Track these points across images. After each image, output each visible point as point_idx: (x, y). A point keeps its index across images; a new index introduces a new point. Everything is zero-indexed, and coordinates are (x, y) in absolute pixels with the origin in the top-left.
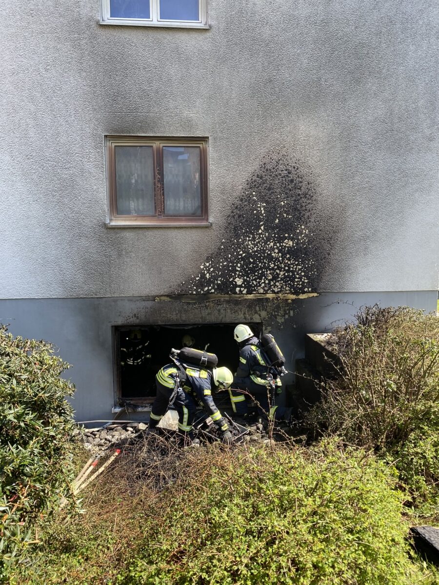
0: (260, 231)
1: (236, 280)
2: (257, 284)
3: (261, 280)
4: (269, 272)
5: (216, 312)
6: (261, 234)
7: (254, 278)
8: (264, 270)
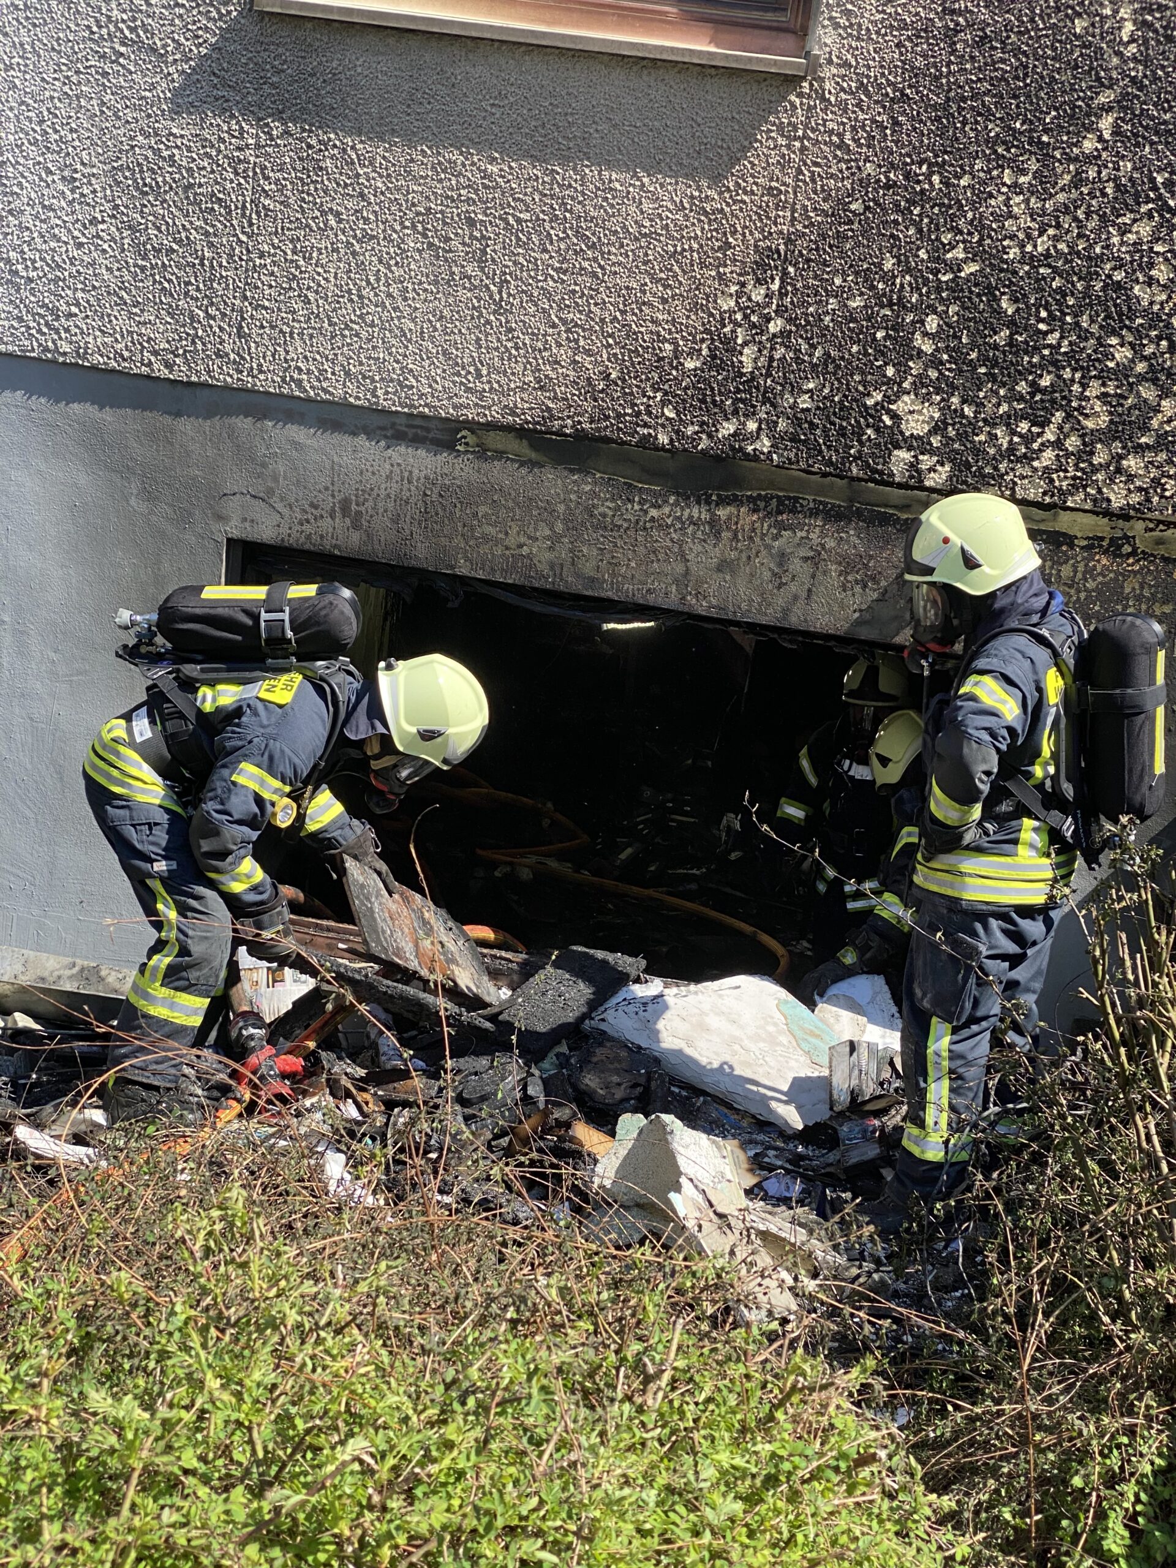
0: (1089, 145)
1: (899, 407)
2: (1012, 448)
3: (1044, 424)
4: (1094, 389)
5: (765, 564)
6: (1092, 158)
7: (1004, 408)
8: (1067, 374)
